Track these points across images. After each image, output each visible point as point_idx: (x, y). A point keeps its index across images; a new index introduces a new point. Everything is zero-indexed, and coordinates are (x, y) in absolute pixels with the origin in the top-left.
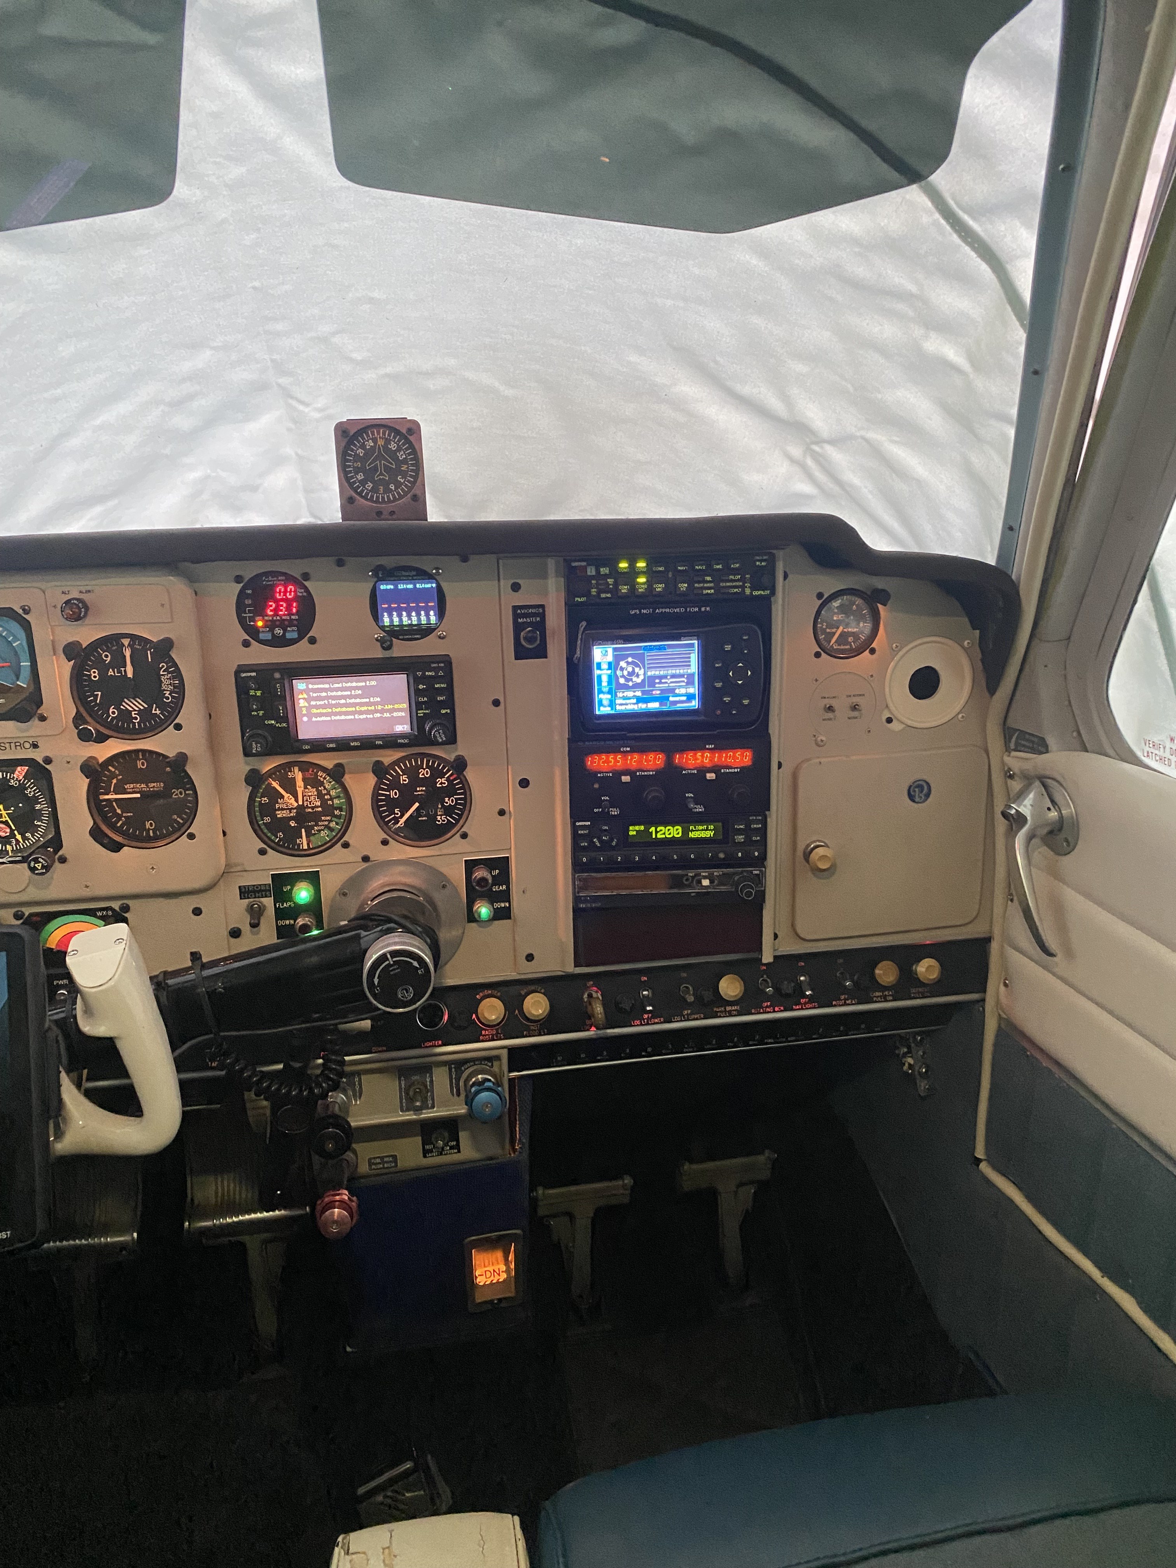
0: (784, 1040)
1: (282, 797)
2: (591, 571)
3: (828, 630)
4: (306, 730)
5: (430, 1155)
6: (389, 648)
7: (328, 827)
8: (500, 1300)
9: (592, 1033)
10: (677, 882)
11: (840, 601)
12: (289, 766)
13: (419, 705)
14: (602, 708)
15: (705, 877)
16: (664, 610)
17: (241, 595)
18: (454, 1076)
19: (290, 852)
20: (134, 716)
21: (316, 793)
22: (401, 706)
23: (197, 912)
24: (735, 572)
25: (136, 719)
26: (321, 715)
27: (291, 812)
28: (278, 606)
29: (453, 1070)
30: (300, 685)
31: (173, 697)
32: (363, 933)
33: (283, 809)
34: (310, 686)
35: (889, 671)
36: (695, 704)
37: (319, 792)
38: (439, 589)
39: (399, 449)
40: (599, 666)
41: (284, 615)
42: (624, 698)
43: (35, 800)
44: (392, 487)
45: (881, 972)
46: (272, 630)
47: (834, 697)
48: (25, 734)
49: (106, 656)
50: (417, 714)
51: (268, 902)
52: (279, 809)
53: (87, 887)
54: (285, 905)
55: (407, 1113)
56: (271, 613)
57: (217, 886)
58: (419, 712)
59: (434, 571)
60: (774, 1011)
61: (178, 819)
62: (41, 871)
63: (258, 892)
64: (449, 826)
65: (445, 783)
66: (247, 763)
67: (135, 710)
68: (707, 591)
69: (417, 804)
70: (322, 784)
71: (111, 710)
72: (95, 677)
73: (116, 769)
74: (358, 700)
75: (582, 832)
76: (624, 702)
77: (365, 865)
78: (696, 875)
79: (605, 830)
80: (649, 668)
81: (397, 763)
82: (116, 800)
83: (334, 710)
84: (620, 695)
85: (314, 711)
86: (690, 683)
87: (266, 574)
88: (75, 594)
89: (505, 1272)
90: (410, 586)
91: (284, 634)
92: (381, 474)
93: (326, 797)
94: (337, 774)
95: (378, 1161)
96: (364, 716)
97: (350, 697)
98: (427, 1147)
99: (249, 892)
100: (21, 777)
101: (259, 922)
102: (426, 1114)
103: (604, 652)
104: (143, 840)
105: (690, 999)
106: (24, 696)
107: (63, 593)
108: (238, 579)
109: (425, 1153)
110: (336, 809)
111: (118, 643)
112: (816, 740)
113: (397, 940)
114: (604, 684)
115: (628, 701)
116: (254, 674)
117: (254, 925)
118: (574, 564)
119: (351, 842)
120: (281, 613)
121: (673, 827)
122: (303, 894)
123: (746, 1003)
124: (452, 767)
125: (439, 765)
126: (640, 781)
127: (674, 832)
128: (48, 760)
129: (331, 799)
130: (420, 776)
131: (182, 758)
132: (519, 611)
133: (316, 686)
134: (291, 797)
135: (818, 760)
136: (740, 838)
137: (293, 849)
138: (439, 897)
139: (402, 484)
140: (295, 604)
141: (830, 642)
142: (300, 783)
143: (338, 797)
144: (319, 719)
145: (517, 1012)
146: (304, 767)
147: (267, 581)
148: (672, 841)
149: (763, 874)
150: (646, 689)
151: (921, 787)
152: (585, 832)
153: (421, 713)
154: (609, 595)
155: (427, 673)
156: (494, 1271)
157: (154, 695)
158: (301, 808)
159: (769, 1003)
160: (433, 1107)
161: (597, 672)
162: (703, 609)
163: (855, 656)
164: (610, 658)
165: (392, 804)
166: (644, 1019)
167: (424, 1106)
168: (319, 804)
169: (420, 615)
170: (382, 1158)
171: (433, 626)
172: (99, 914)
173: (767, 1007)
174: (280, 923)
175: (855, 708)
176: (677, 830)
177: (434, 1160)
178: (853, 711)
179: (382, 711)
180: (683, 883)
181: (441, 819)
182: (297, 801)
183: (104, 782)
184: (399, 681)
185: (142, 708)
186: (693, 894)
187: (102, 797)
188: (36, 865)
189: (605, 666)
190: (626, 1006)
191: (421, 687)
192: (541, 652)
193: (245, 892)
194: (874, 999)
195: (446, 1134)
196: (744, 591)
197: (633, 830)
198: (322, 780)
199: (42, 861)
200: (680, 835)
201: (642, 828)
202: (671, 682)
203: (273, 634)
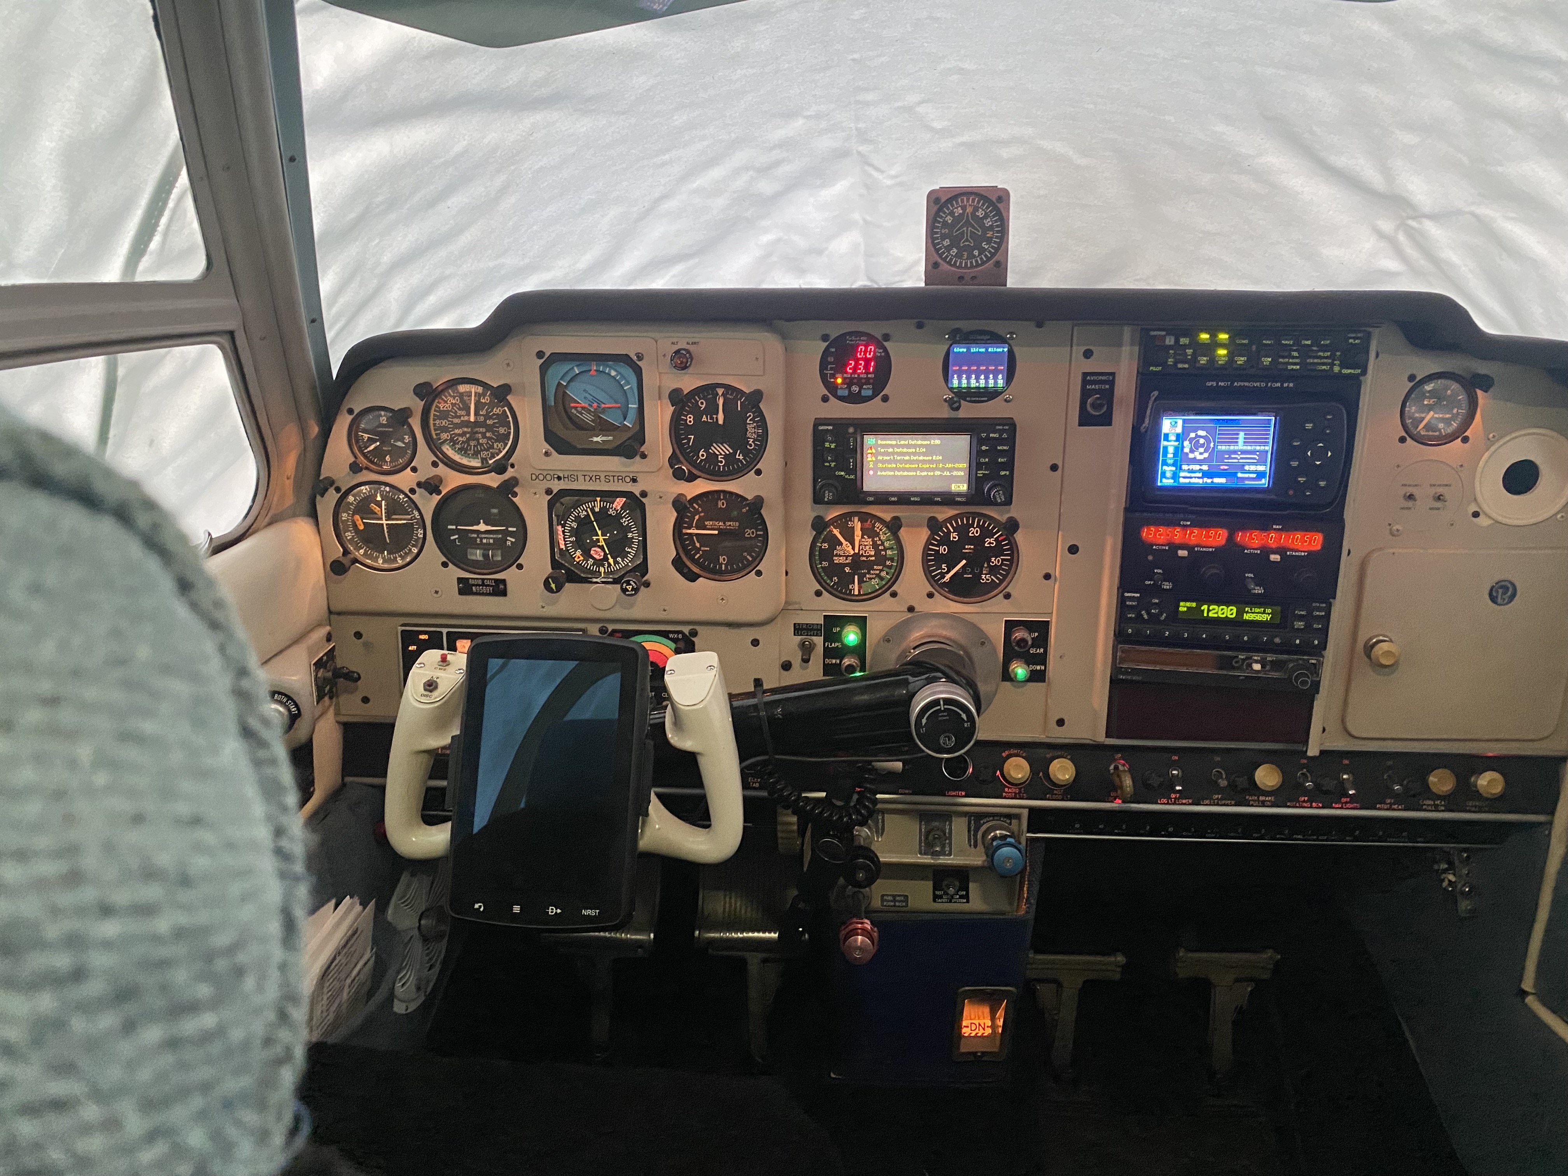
0: (1315, 837)
1: (841, 544)
2: (1170, 341)
3: (1417, 415)
4: (871, 484)
5: (940, 901)
6: (958, 409)
7: (878, 576)
8: (983, 1053)
9: (1117, 805)
10: (1226, 663)
11: (1432, 385)
12: (849, 516)
13: (979, 466)
14: (1164, 480)
15: (1257, 662)
16: (1242, 384)
17: (826, 352)
18: (972, 828)
19: (842, 595)
20: (720, 459)
21: (871, 543)
22: (961, 466)
23: (756, 643)
24: (1324, 348)
25: (721, 462)
26: (885, 469)
27: (847, 559)
28: (857, 364)
29: (972, 822)
30: (870, 440)
31: (756, 445)
32: (911, 679)
33: (840, 556)
34: (879, 442)
35: (1481, 464)
36: (1264, 482)
37: (874, 543)
38: (1011, 353)
39: (986, 216)
40: (1166, 437)
41: (862, 373)
42: (1189, 471)
43: (628, 529)
44: (976, 253)
45: (1436, 780)
46: (849, 387)
47: (1416, 485)
48: (628, 469)
49: (702, 403)
50: (977, 474)
51: (819, 641)
52: (836, 555)
53: (665, 610)
54: (833, 645)
55: (925, 857)
56: (851, 371)
57: (774, 622)
58: (979, 472)
59: (1008, 336)
60: (1311, 807)
61: (748, 557)
62: (630, 593)
63: (811, 630)
64: (993, 586)
65: (993, 543)
66: (813, 510)
67: (721, 454)
68: (1292, 367)
69: (964, 562)
70: (878, 535)
71: (701, 453)
72: (690, 422)
73: (699, 507)
74: (921, 458)
75: (1131, 603)
76: (1188, 475)
77: (910, 615)
78: (1247, 658)
79: (1156, 604)
80: (1218, 442)
81: (949, 520)
82: (697, 534)
83: (899, 465)
84: (1185, 467)
85: (880, 465)
86: (1261, 461)
87: (850, 334)
88: (682, 345)
89: (990, 1027)
90: (983, 350)
91: (860, 391)
92: (967, 240)
93: (880, 548)
94: (895, 526)
95: (890, 898)
96: (925, 473)
97: (914, 454)
98: (937, 893)
99: (802, 629)
100: (619, 508)
101: (810, 657)
102: (943, 860)
103: (1173, 423)
104: (716, 573)
105: (1223, 783)
106: (629, 434)
107: (673, 343)
108: (825, 338)
109: (936, 898)
110: (889, 559)
111: (713, 391)
112: (1391, 529)
113: (942, 689)
114: (1170, 455)
115: (1193, 475)
116: (830, 428)
117: (806, 661)
118: (1152, 333)
119: (898, 592)
120: (859, 371)
121: (1228, 607)
122: (851, 637)
123: (1281, 796)
124: (1005, 528)
125: (989, 525)
126: (1198, 558)
127: (1229, 612)
128: (644, 494)
129: (885, 549)
130: (970, 535)
131: (758, 502)
132: (1088, 378)
133: (884, 442)
134: (849, 545)
135: (1392, 551)
136: (1300, 625)
137: (845, 593)
138: (977, 654)
139: (986, 250)
140: (872, 364)
141: (1417, 428)
142: (858, 533)
143: (891, 548)
144: (883, 473)
145: (1041, 774)
146: (864, 517)
147: (851, 341)
148: (1226, 621)
149: (1321, 664)
150: (1214, 463)
151: (1506, 589)
152: (1134, 603)
153: (980, 473)
154: (1186, 366)
155: (991, 435)
156: (979, 1025)
157: (738, 441)
158: (856, 556)
159: (1306, 798)
160: (950, 854)
161: (1164, 443)
162: (1286, 385)
163: (1445, 443)
164: (1179, 430)
165: (939, 558)
166: (1171, 799)
167: (942, 853)
168: (873, 553)
169: (989, 378)
170: (894, 896)
171: (1000, 390)
172: (671, 636)
173: (1304, 801)
174: (827, 661)
175: (1439, 498)
176: (1231, 610)
177: (942, 906)
178: (1436, 501)
179: (943, 470)
180: (1231, 663)
181: (985, 578)
182: (853, 549)
183: (688, 517)
184: (962, 442)
185: (728, 453)
186: (1241, 678)
187: (684, 531)
188: (628, 587)
189: (1172, 438)
190: (1155, 781)
191: (984, 448)
192: (1106, 420)
193: (799, 629)
194: (1424, 807)
195: (957, 883)
196: (1332, 368)
197: (1183, 607)
198: (878, 531)
199: (633, 583)
200: (1233, 616)
201: (1194, 605)
202: (1242, 458)
203: (850, 390)
